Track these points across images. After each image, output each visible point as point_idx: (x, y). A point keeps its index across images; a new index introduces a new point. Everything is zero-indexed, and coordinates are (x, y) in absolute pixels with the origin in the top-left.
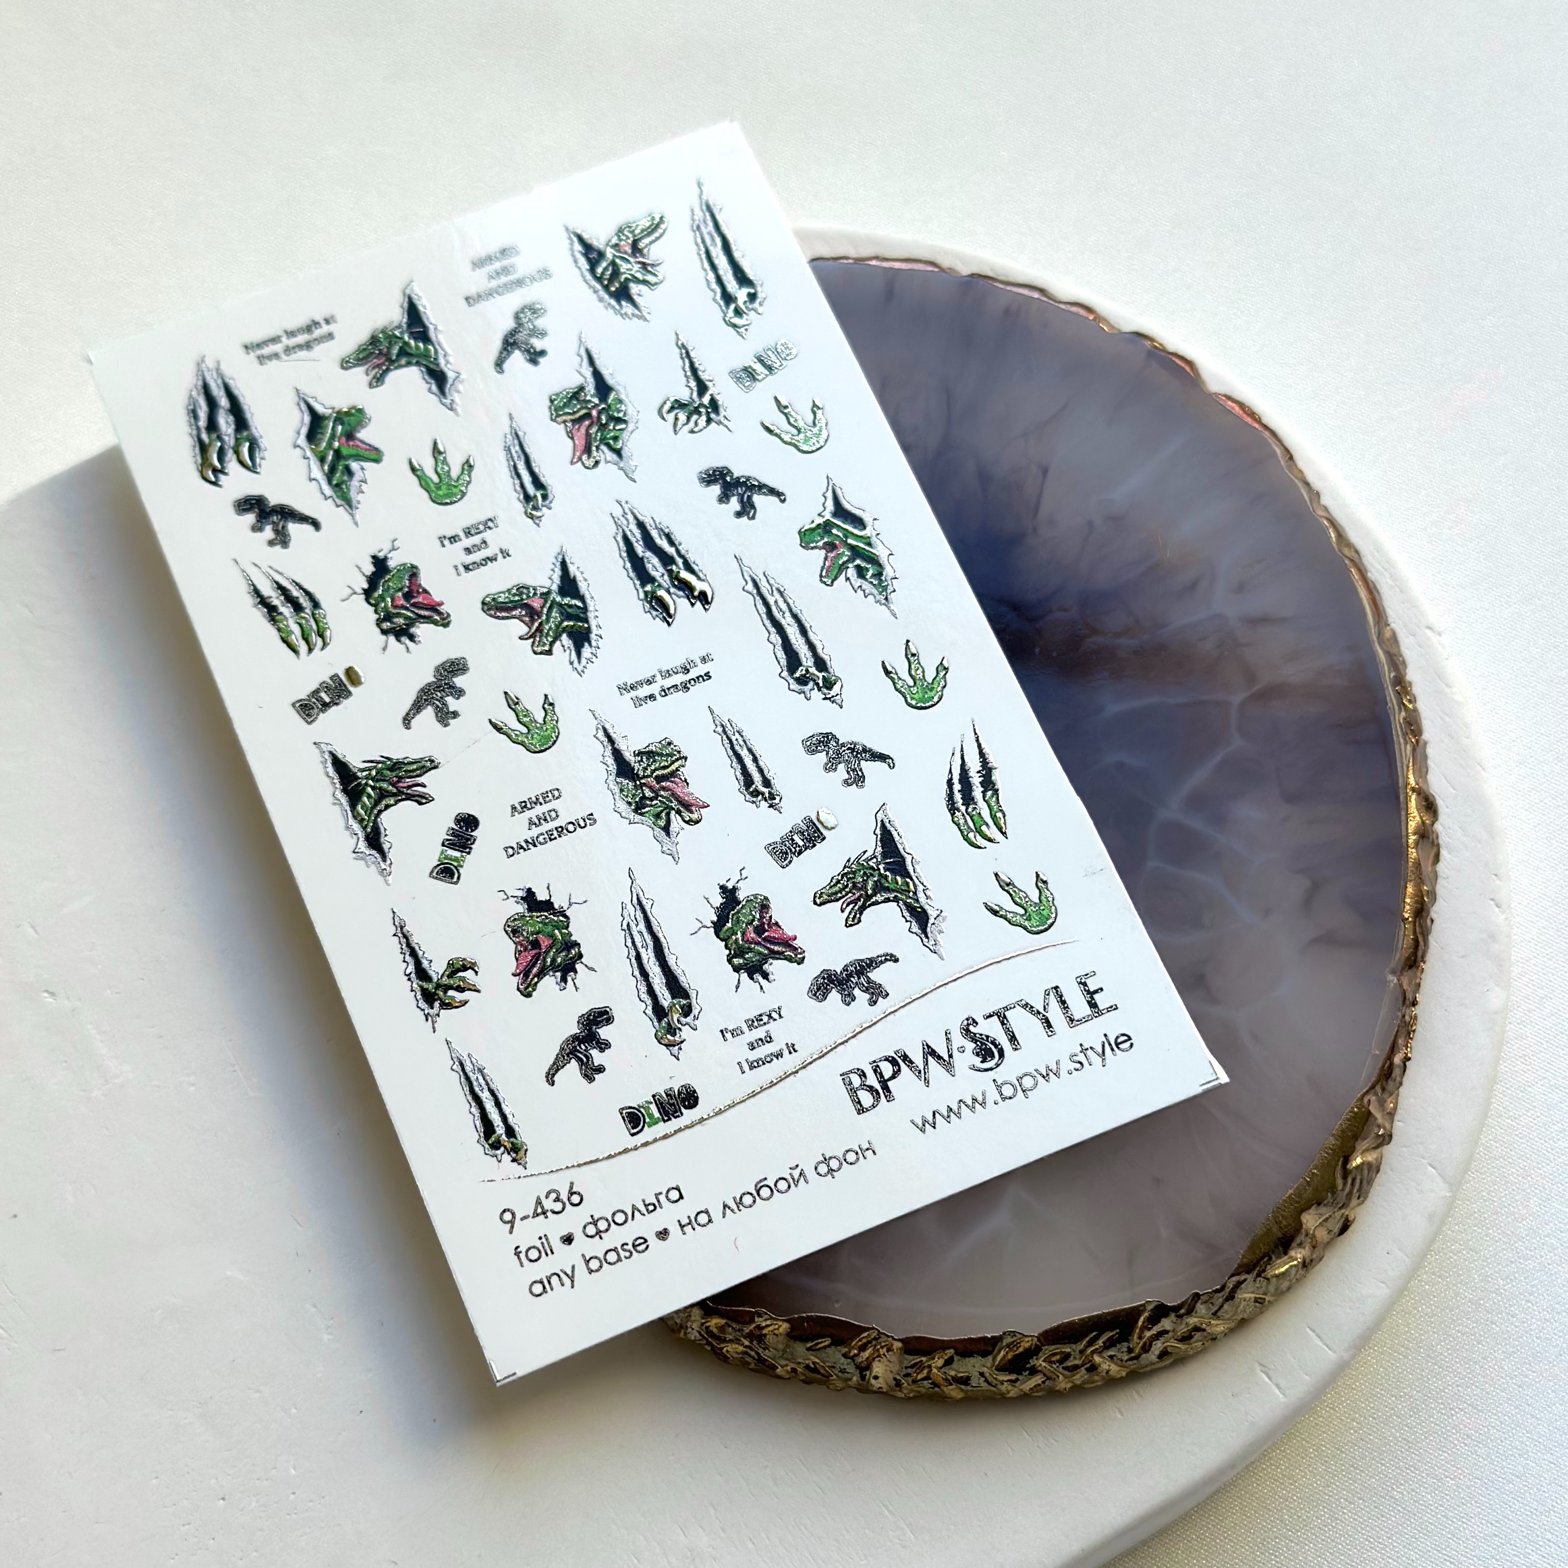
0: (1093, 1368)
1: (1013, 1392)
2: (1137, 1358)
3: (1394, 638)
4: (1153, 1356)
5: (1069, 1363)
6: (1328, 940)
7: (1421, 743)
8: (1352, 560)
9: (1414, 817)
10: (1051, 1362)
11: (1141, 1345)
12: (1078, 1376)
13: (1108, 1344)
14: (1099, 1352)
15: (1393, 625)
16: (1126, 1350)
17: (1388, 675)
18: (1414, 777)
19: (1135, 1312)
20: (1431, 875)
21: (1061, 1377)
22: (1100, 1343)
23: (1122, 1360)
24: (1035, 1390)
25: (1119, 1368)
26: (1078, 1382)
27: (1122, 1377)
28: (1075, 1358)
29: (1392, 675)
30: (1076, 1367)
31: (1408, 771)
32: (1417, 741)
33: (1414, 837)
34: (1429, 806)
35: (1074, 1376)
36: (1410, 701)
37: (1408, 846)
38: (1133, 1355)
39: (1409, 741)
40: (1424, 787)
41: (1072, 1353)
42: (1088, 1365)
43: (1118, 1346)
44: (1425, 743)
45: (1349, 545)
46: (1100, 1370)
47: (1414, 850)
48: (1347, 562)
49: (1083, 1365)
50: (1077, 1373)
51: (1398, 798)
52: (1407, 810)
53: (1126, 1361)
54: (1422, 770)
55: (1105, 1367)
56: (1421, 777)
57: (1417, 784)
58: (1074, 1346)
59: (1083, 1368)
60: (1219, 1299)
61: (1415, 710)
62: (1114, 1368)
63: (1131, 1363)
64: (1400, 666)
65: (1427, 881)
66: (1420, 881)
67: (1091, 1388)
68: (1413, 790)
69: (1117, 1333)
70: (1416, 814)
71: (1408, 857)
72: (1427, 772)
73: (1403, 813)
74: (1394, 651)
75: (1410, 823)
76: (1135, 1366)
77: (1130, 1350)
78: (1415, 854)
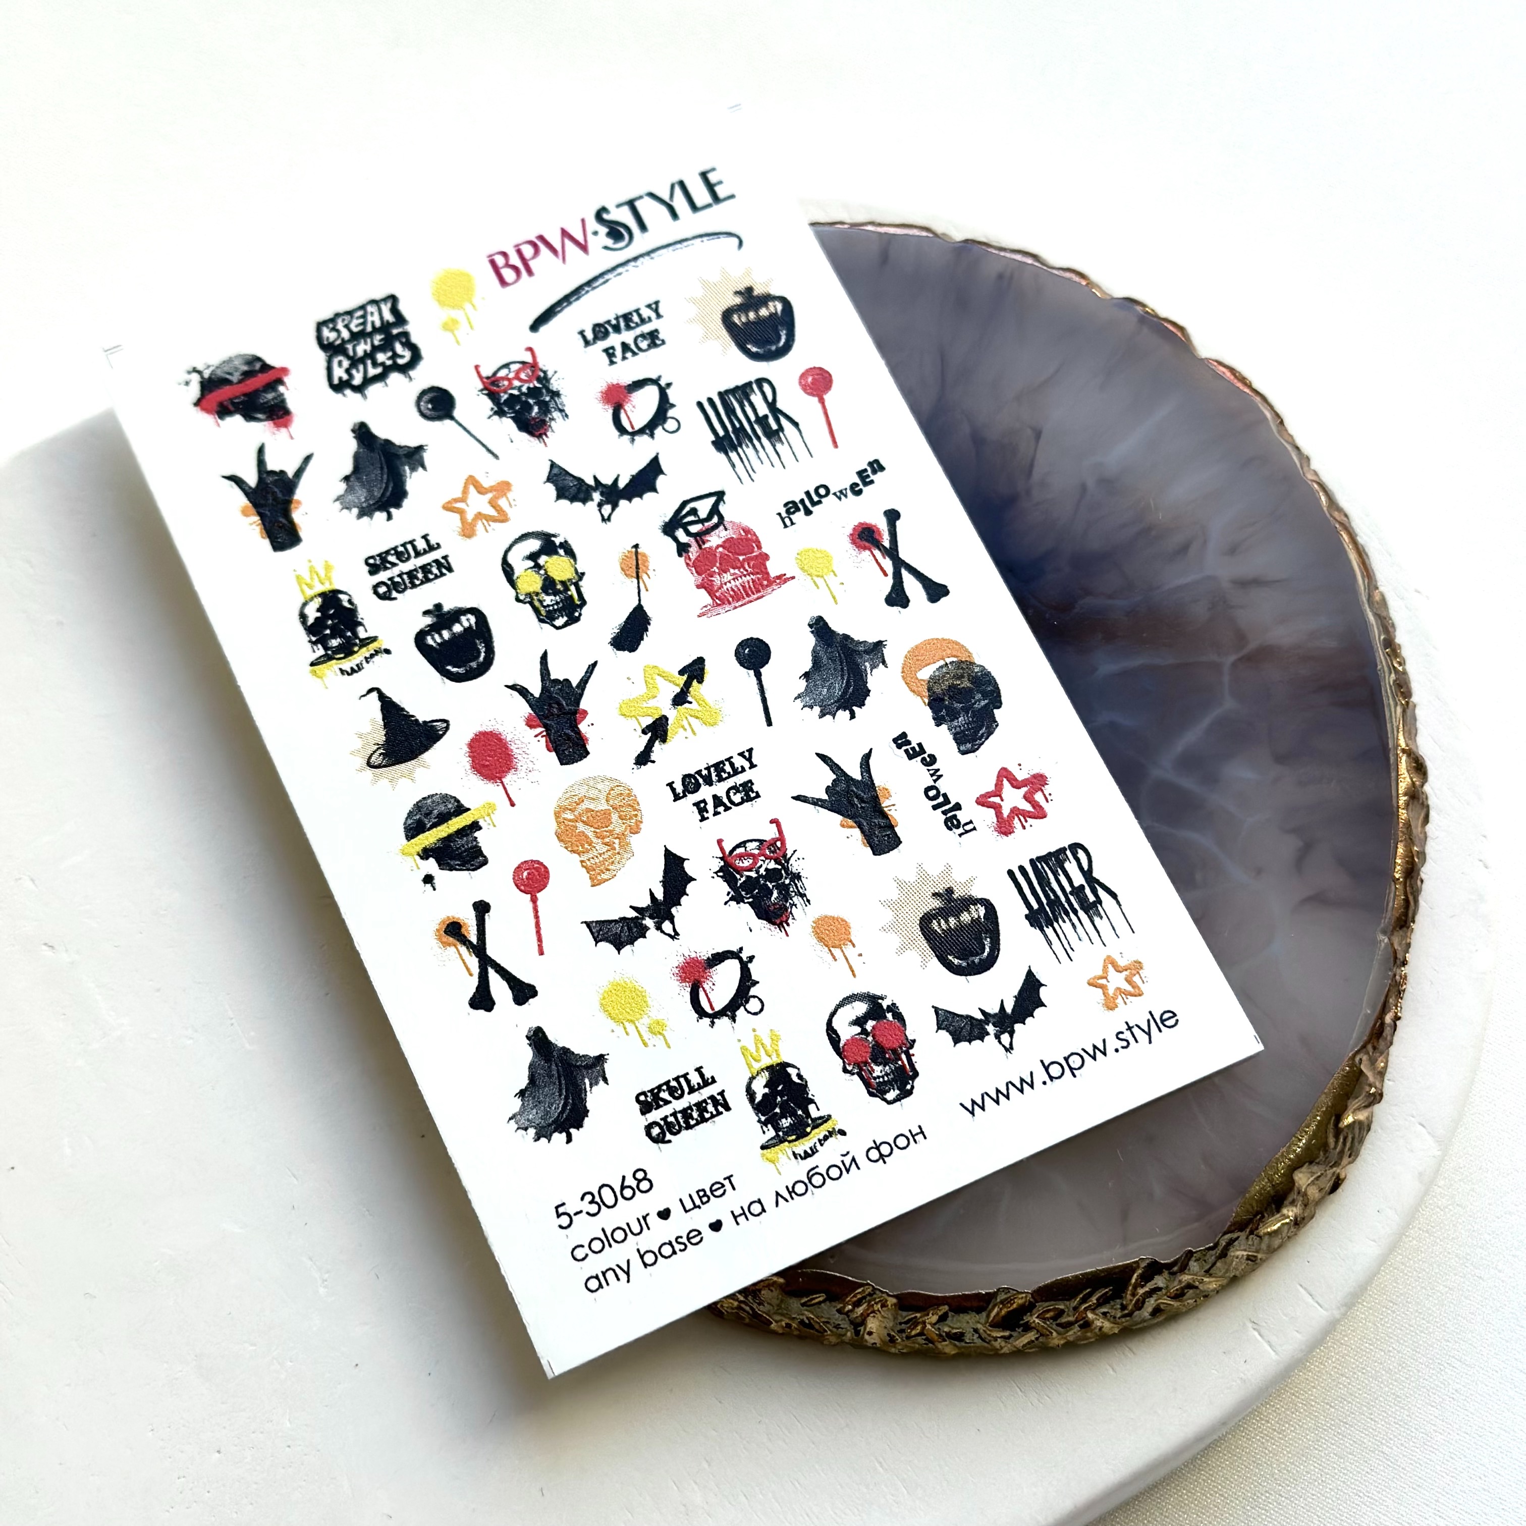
0: (1087, 1325)
1: (1006, 1348)
2: (1130, 1315)
3: (1384, 602)
4: (1146, 1312)
5: (1064, 1320)
6: (1319, 899)
7: (1411, 704)
8: (1341, 524)
9: (1404, 778)
10: (1044, 1319)
11: (1133, 1302)
12: (1071, 1333)
13: (1101, 1301)
14: (1093, 1309)
15: (1381, 589)
16: (1119, 1306)
17: (1378, 637)
18: (1404, 738)
19: (1128, 1270)
20: (1422, 836)
21: (1055, 1334)
22: (1094, 1300)
23: (1115, 1317)
24: (1029, 1346)
25: (1112, 1325)
26: (1071, 1339)
27: (1115, 1333)
28: (1068, 1315)
29: (1382, 637)
30: (1069, 1325)
31: (1398, 732)
32: (1407, 703)
33: (1406, 798)
34: (1419, 767)
35: (1068, 1332)
36: (1400, 664)
37: (1398, 807)
38: (1126, 1312)
39: (1399, 703)
40: (1414, 749)
41: (1066, 1310)
42: (1081, 1322)
43: (1112, 1303)
44: (1415, 706)
45: (1340, 510)
46: (1094, 1326)
47: (1404, 811)
48: (1337, 526)
49: (1076, 1321)
50: (1072, 1329)
51: (1388, 759)
52: (1398, 772)
53: (1119, 1318)
54: (1411, 732)
55: (1098, 1323)
56: (1411, 739)
57: (1407, 745)
58: (1068, 1303)
59: (1076, 1325)
60: (1211, 1257)
61: (1405, 673)
62: (1107, 1325)
63: (1123, 1320)
64: (1390, 629)
65: (1417, 841)
66: (1410, 841)
67: (1084, 1344)
68: (1404, 751)
69: (1110, 1290)
70: (1406, 775)
71: (1398, 818)
72: (1416, 735)
73: (1393, 775)
74: (1384, 614)
75: (1401, 784)
76: (1127, 1323)
77: (1123, 1307)
78: (1406, 815)
